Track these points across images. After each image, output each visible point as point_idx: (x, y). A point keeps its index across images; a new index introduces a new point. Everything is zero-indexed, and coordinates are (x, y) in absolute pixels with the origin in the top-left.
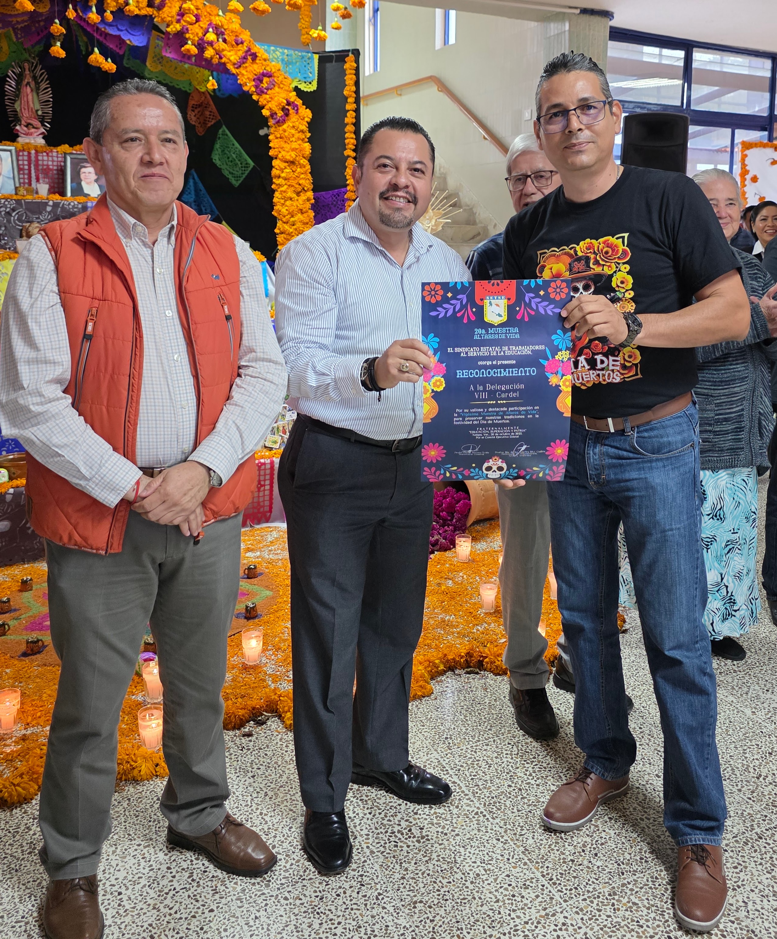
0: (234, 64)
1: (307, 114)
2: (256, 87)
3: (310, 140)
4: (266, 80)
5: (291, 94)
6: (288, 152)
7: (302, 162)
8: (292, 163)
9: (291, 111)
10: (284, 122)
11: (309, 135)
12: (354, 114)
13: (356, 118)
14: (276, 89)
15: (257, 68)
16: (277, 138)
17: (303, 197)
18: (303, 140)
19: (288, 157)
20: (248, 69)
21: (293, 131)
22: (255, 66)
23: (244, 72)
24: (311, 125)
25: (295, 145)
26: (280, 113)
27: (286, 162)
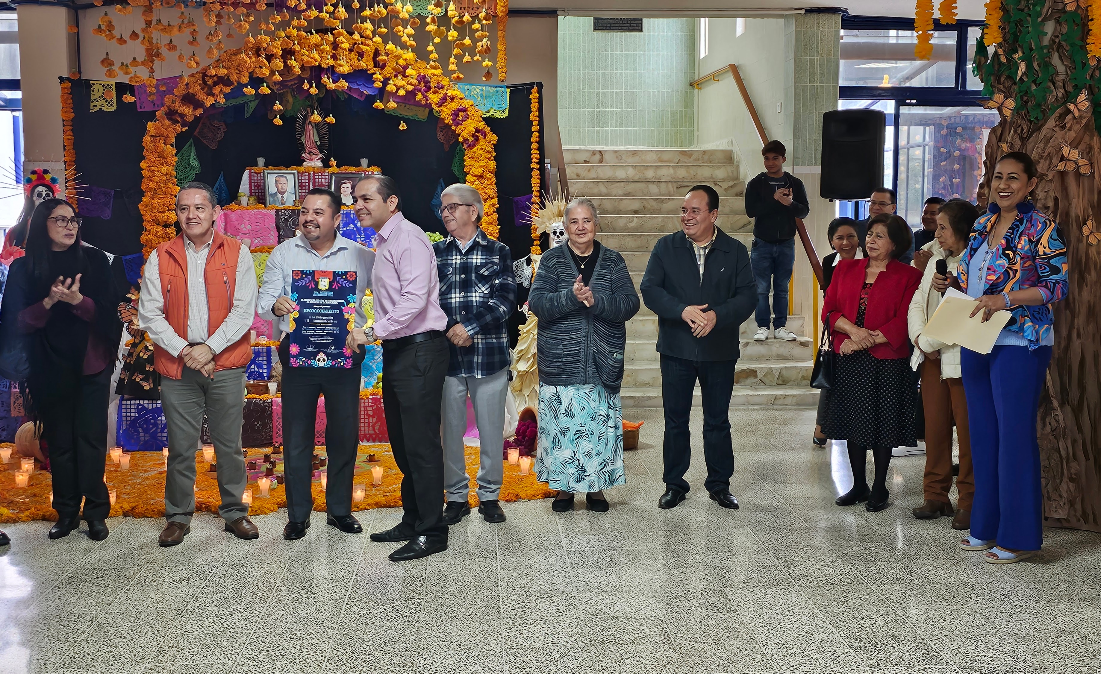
0: (437, 104)
1: (494, 138)
2: (453, 120)
3: (496, 159)
4: (461, 114)
5: (480, 124)
6: (477, 168)
7: (488, 176)
8: (480, 177)
9: (481, 137)
10: (474, 146)
11: (494, 154)
12: (537, 134)
13: (539, 137)
14: (469, 120)
15: (454, 106)
16: (470, 158)
17: (489, 203)
18: (489, 159)
19: (476, 173)
20: (448, 107)
21: (481, 152)
22: (453, 104)
23: (445, 109)
24: (496, 147)
25: (482, 163)
26: (471, 139)
27: (476, 176)
